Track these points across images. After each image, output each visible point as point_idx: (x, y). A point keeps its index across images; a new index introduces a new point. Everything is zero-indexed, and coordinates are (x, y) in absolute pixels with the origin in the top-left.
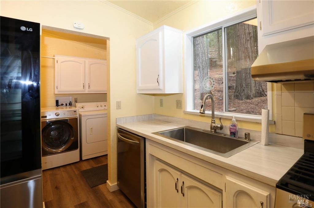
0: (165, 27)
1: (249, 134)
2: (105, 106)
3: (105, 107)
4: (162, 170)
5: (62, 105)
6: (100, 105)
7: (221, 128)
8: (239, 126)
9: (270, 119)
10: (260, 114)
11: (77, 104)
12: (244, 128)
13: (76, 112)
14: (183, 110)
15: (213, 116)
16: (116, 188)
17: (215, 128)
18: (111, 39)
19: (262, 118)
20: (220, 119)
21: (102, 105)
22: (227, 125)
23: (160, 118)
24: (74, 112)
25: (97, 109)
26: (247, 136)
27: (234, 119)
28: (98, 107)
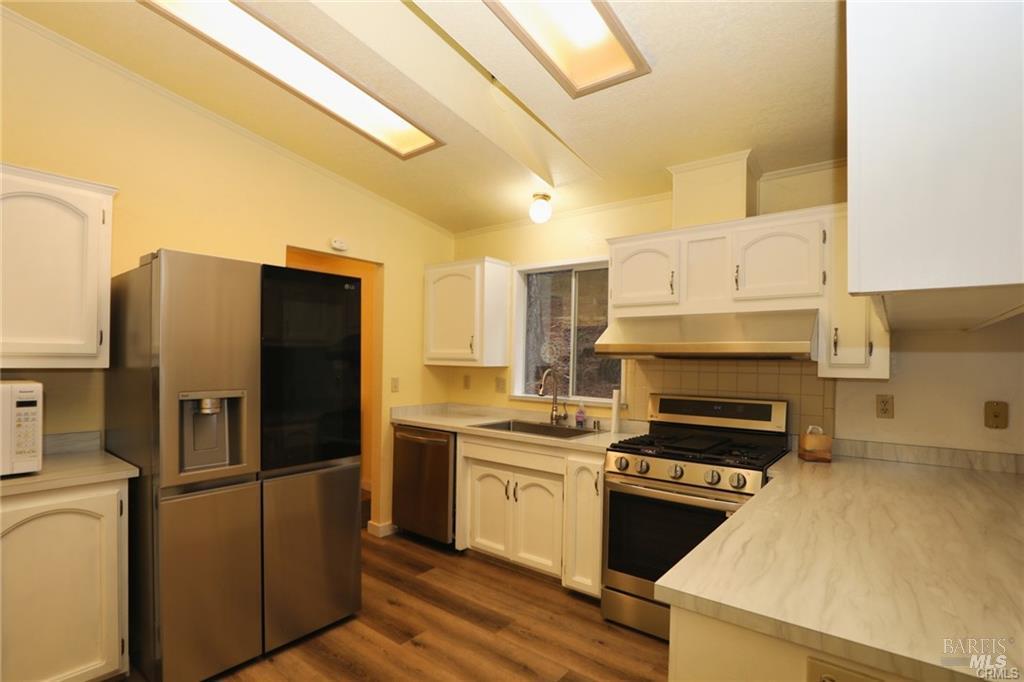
0: (487, 258)
1: (598, 422)
4: (483, 477)
7: (565, 417)
8: (589, 413)
9: (622, 402)
10: (611, 396)
12: (593, 415)
14: (508, 393)
15: (555, 401)
16: (388, 532)
17: (558, 418)
18: (386, 265)
19: (613, 401)
20: (564, 405)
22: (573, 412)
23: (464, 409)
26: (597, 424)
27: (581, 404)
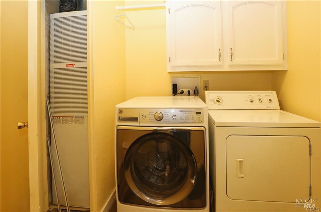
2: (270, 100)
3: (270, 104)
5: (182, 92)
6: (258, 98)
11: (206, 92)
13: (200, 113)
21: (262, 98)
24: (197, 113)
25: (252, 106)
28: (252, 101)
